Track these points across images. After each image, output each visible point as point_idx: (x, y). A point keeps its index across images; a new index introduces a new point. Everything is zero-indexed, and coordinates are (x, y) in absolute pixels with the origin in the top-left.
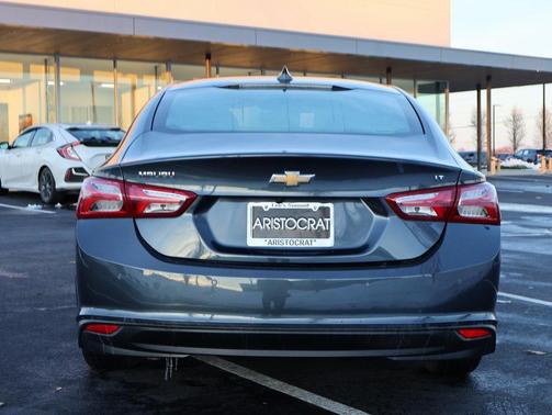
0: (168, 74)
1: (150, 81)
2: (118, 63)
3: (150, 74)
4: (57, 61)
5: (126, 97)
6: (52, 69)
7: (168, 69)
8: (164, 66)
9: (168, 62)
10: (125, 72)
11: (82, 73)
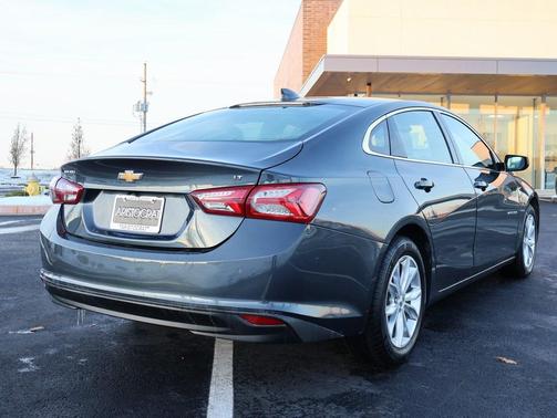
0: (543, 105)
1: (528, 111)
2: (499, 97)
3: (528, 105)
4: (449, 98)
5: (511, 125)
6: (445, 104)
7: (543, 101)
8: (540, 98)
9: (543, 95)
10: (506, 105)
11: (470, 108)
